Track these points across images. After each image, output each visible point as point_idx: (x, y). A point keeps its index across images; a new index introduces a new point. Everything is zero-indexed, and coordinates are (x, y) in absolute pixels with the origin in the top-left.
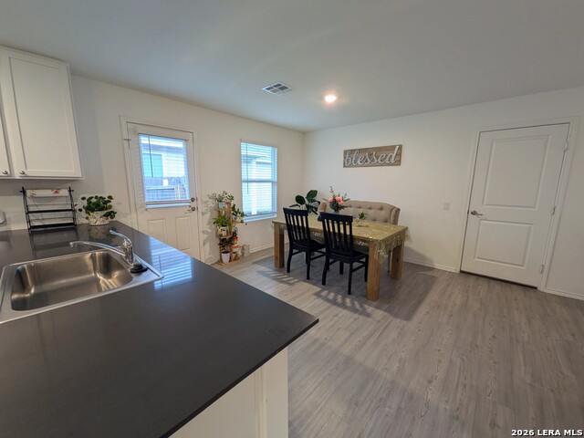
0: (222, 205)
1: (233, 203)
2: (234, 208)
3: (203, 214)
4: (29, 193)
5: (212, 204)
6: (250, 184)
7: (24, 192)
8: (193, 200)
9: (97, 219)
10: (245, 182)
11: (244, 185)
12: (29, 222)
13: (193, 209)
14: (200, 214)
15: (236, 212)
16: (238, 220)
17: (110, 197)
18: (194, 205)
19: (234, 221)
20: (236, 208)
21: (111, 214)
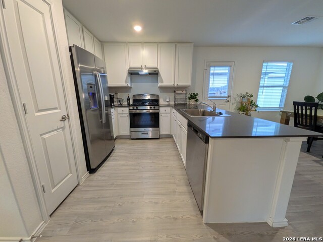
0: (244, 100)
1: (252, 99)
2: (252, 102)
3: (233, 104)
4: (176, 92)
5: (238, 99)
6: (265, 88)
7: (175, 91)
8: (229, 96)
9: (192, 102)
10: (261, 87)
11: (261, 89)
12: (175, 101)
13: (228, 101)
14: (231, 104)
15: (253, 104)
16: (253, 109)
17: (197, 94)
18: (229, 99)
19: (250, 110)
20: (253, 102)
21: (197, 101)
